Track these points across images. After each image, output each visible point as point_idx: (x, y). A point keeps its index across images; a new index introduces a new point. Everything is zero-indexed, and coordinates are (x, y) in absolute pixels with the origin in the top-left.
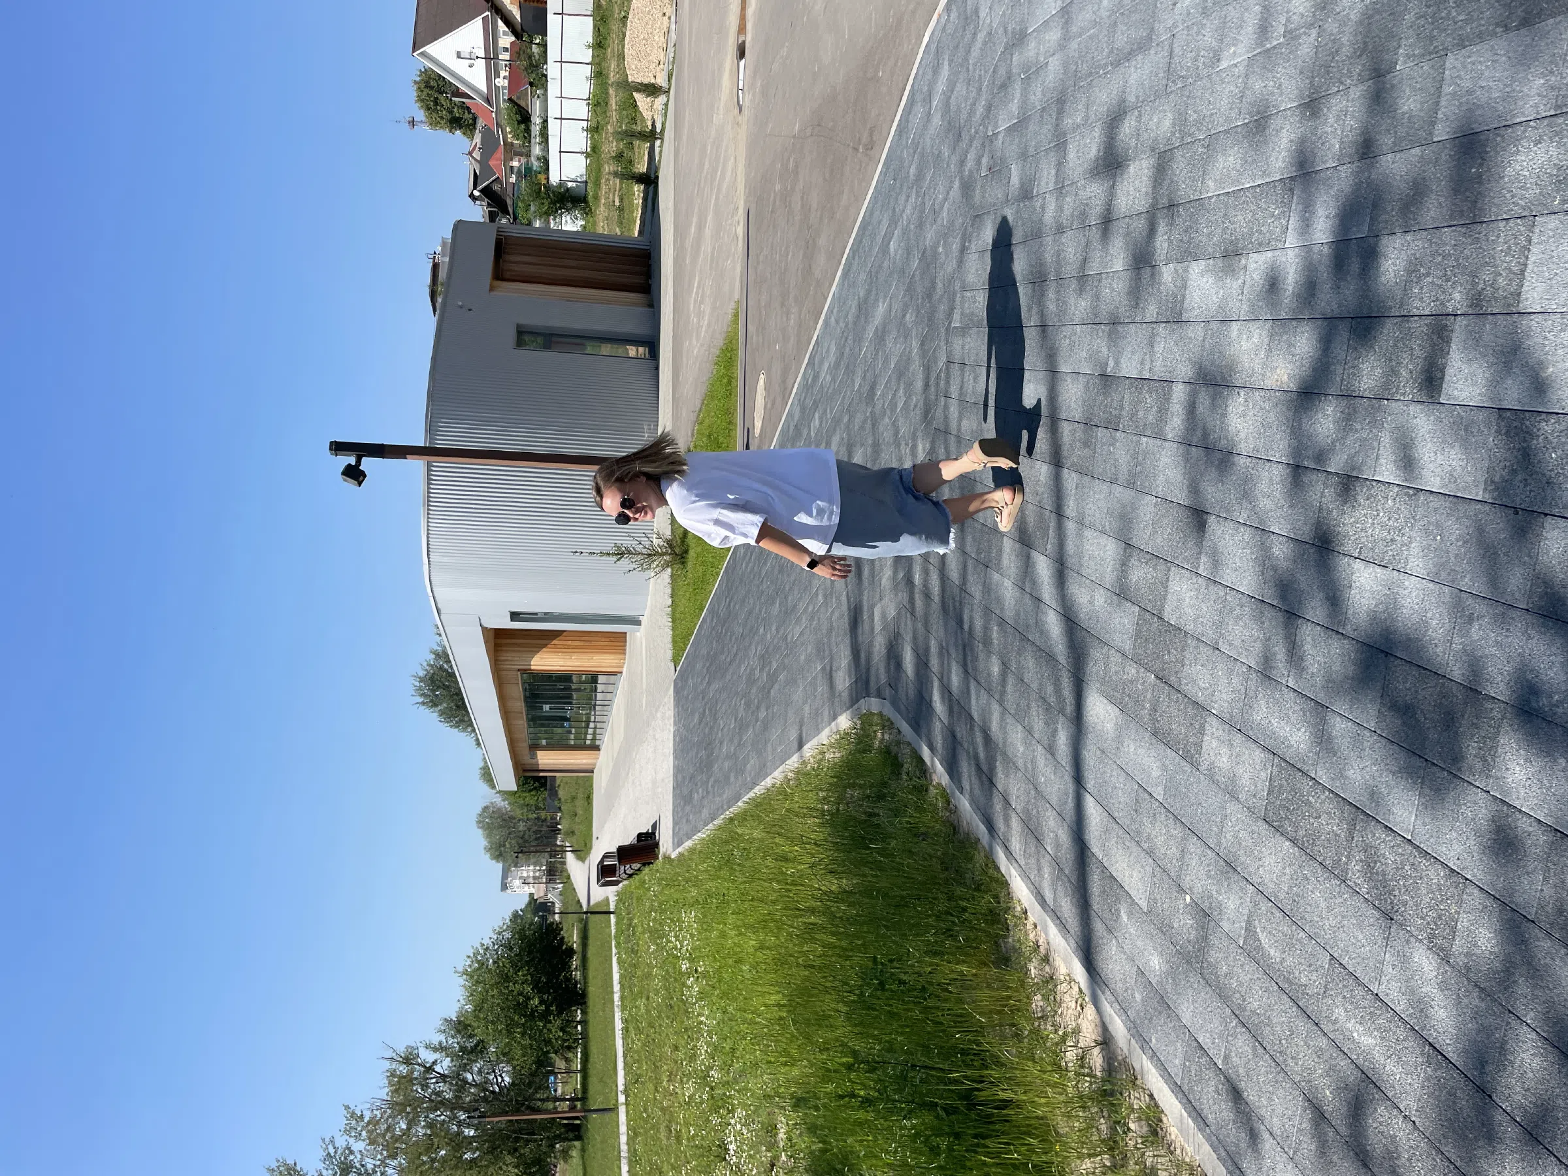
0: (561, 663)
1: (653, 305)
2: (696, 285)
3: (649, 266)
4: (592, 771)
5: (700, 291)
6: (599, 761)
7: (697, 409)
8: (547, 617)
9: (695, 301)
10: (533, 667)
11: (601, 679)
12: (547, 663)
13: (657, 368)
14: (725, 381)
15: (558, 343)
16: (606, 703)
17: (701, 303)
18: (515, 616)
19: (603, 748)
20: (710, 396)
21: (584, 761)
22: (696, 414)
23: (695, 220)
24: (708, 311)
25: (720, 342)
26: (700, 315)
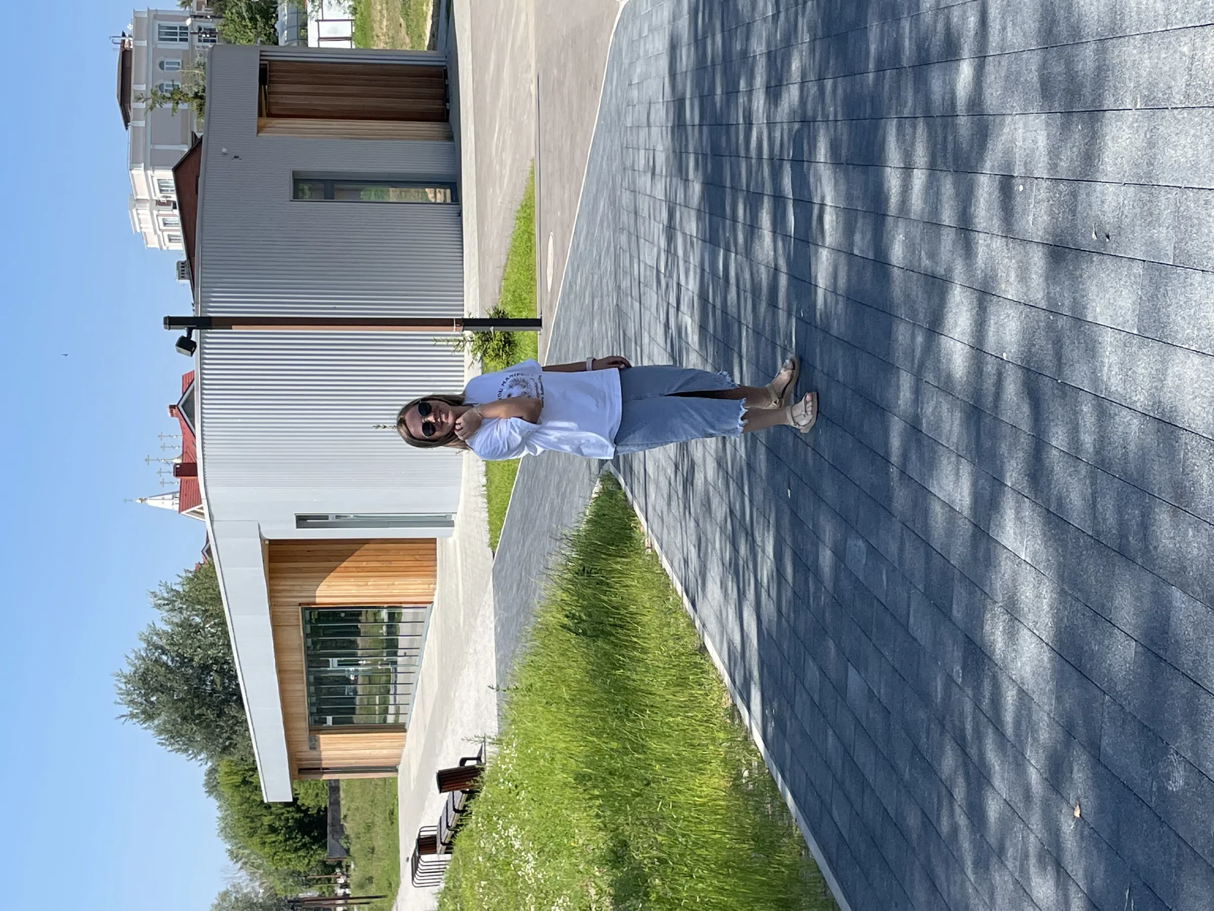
0: (354, 592)
1: (452, 137)
2: (497, 129)
3: (446, 87)
4: (394, 769)
5: (501, 138)
6: (406, 750)
7: (503, 264)
8: (341, 521)
9: (497, 146)
10: (318, 600)
11: (407, 614)
12: (335, 593)
13: (460, 214)
14: (526, 236)
15: (342, 190)
16: (414, 652)
17: (503, 150)
18: (302, 521)
19: (411, 728)
20: (514, 251)
21: (385, 752)
22: (502, 270)
23: (493, 56)
24: (509, 161)
25: (520, 196)
26: (502, 164)
